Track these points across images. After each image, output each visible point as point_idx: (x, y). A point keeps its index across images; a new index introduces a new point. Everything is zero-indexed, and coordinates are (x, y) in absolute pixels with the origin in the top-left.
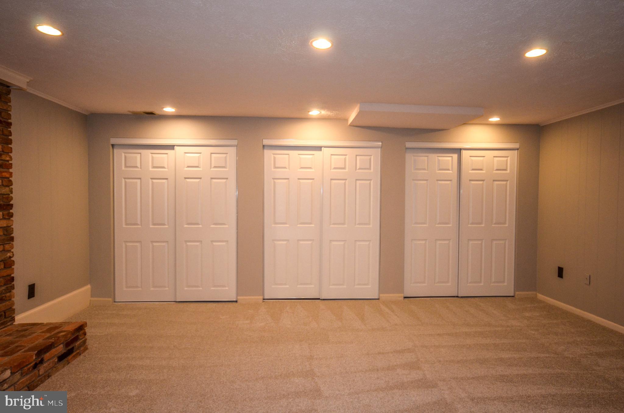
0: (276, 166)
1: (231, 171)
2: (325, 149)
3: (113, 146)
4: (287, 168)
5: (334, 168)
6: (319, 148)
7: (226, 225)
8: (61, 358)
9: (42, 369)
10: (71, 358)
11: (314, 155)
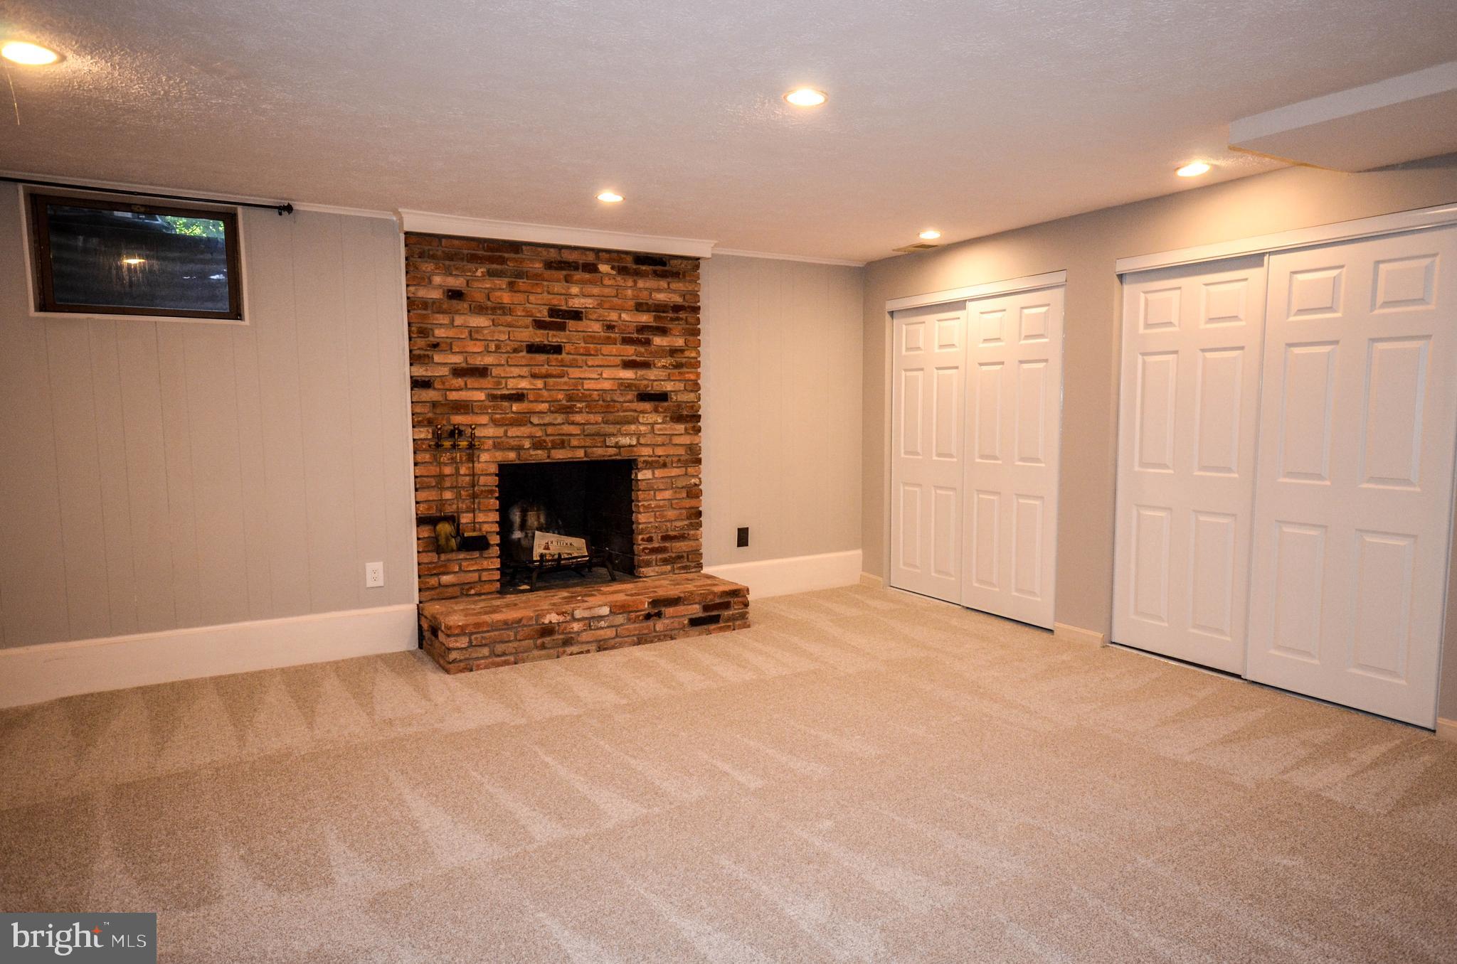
0: (1150, 322)
1: (1052, 343)
2: (1273, 258)
3: (892, 313)
4: (1175, 326)
5: (1298, 310)
6: (1255, 259)
7: (1041, 462)
8: (695, 622)
9: (660, 625)
10: (714, 629)
11: (1246, 279)
